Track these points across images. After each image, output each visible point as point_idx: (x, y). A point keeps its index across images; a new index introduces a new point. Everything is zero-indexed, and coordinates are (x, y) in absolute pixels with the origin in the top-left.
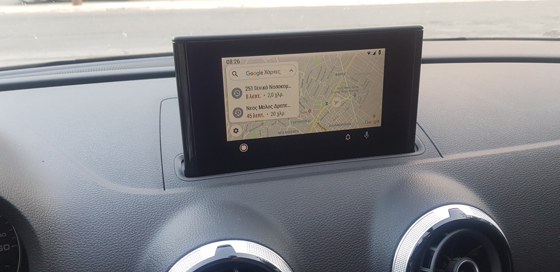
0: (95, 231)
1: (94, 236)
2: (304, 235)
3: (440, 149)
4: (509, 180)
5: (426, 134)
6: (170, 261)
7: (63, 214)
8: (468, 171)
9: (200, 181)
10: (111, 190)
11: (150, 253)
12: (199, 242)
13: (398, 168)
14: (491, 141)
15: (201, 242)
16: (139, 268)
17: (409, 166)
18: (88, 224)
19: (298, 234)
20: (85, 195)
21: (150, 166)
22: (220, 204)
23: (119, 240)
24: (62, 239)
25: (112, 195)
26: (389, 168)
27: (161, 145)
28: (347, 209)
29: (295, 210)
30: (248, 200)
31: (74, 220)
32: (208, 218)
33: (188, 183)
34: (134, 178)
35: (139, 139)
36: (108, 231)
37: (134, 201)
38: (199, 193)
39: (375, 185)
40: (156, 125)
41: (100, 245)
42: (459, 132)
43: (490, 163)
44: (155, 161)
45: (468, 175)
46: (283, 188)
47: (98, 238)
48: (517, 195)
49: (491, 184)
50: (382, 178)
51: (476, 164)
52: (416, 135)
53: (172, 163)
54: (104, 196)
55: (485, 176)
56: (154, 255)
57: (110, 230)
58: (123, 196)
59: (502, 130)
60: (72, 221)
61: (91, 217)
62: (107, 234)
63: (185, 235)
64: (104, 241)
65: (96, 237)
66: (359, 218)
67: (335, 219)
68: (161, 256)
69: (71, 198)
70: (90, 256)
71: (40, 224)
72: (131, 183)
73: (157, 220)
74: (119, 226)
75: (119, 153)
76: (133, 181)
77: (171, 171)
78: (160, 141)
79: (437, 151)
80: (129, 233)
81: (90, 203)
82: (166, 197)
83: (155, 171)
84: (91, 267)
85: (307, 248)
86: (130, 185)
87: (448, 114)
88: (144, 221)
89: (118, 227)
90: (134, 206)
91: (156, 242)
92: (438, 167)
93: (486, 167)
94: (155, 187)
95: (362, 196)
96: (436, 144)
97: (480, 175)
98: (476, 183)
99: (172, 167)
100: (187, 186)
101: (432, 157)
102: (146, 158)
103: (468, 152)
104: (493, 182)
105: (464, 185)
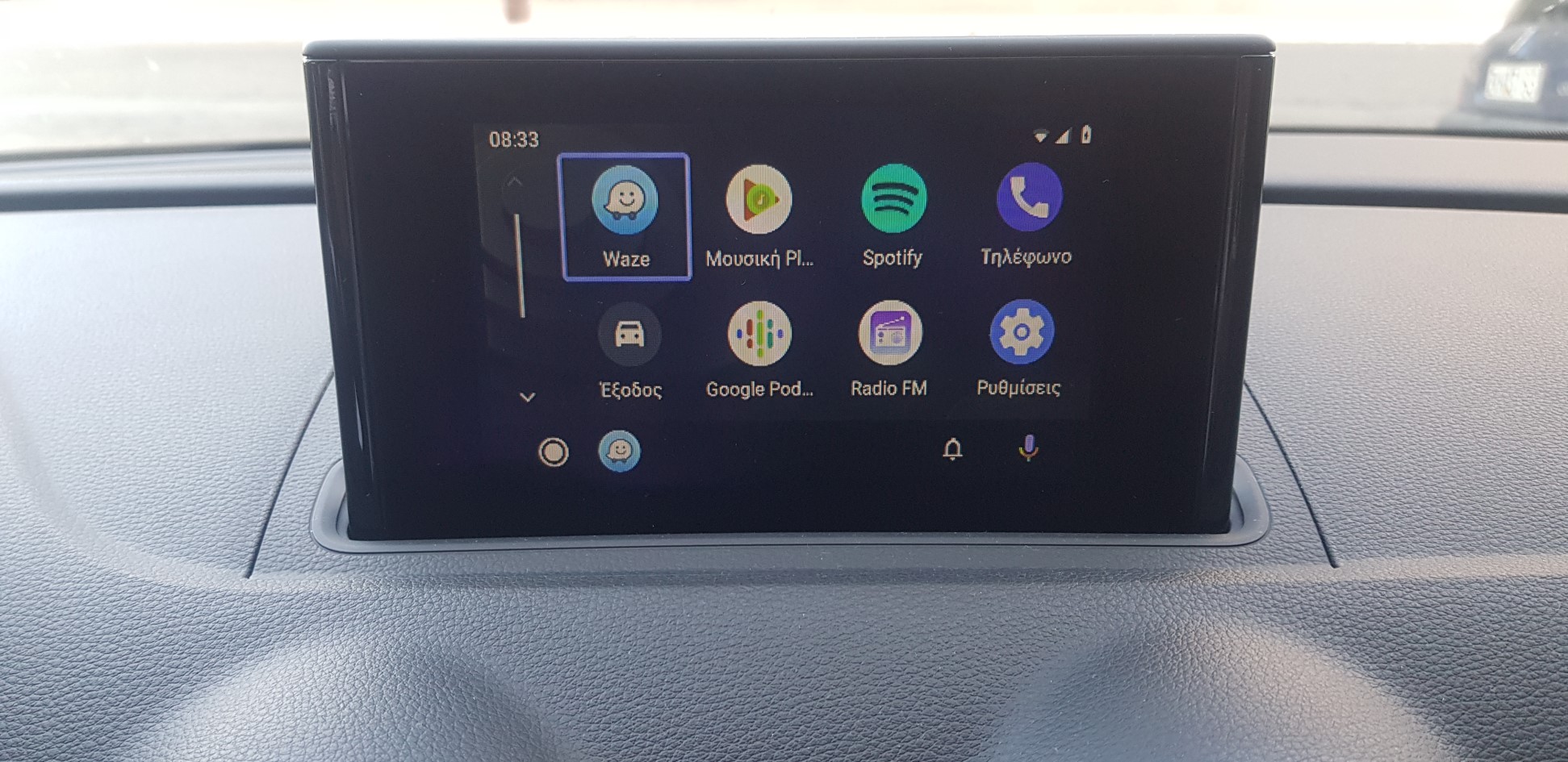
3: (1329, 531)
5: (1291, 467)
8: (1429, 638)
9: (379, 557)
10: (73, 555)
13: (1126, 590)
17: (1177, 586)
21: (240, 483)
23: (28, 736)
25: (68, 572)
26: (1092, 588)
27: (315, 415)
29: (668, 713)
32: (316, 703)
33: (335, 561)
34: (174, 519)
37: (122, 602)
39: (1013, 652)
42: (1430, 470)
43: (1532, 611)
44: (265, 468)
45: (1424, 653)
46: (647, 619)
49: (1521, 701)
50: (1050, 624)
51: (1469, 612)
54: (43, 572)
55: (1503, 666)
57: (13, 696)
58: (100, 579)
72: (156, 537)
73: (171, 681)
74: (42, 684)
76: (164, 529)
77: (301, 508)
79: (1318, 538)
80: (66, 717)
83: (244, 505)
86: (149, 542)
87: (1402, 396)
88: (125, 681)
92: (1298, 607)
93: (1511, 628)
94: (221, 561)
95: (948, 690)
96: (1319, 511)
97: (1480, 657)
98: (1454, 690)
99: (309, 493)
100: (326, 570)
101: (1290, 559)
102: (242, 454)
103: (1451, 556)
104: (1536, 696)
105: (1398, 693)
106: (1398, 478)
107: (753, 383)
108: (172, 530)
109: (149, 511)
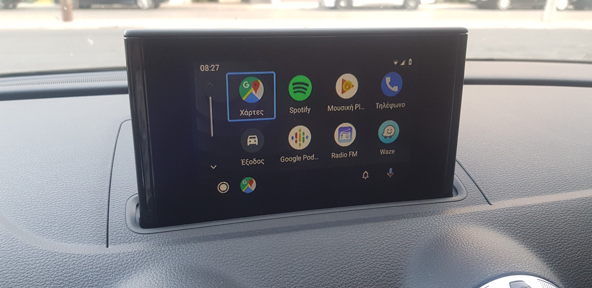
3: (486, 193)
4: (580, 237)
5: (467, 173)
8: (527, 225)
9: (160, 234)
10: (30, 246)
13: (433, 218)
14: (550, 183)
17: (448, 216)
21: (91, 210)
22: (184, 270)
25: (31, 254)
26: (422, 219)
27: (112, 181)
28: (366, 278)
29: (292, 280)
33: (142, 237)
34: (67, 227)
35: (82, 172)
37: (60, 263)
38: (155, 253)
39: (404, 243)
40: (109, 153)
42: (509, 170)
43: (553, 213)
44: (100, 204)
45: (526, 230)
46: (276, 246)
49: (556, 242)
50: (413, 233)
51: (536, 215)
53: (122, 207)
54: (19, 254)
55: (549, 231)
58: (46, 255)
72: (62, 235)
75: (51, 192)
76: (64, 232)
77: (120, 218)
78: (110, 175)
79: (482, 195)
82: (107, 257)
83: (96, 219)
86: (59, 238)
87: (492, 147)
90: (59, 271)
92: (487, 219)
93: (549, 219)
94: (94, 242)
95: (386, 259)
96: (480, 187)
97: (542, 229)
98: (537, 241)
99: (122, 212)
100: (140, 241)
101: (476, 203)
102: (88, 199)
103: (523, 198)
104: (560, 240)
105: (522, 244)
106: (500, 174)
107: (297, 156)
108: (68, 232)
109: (55, 225)
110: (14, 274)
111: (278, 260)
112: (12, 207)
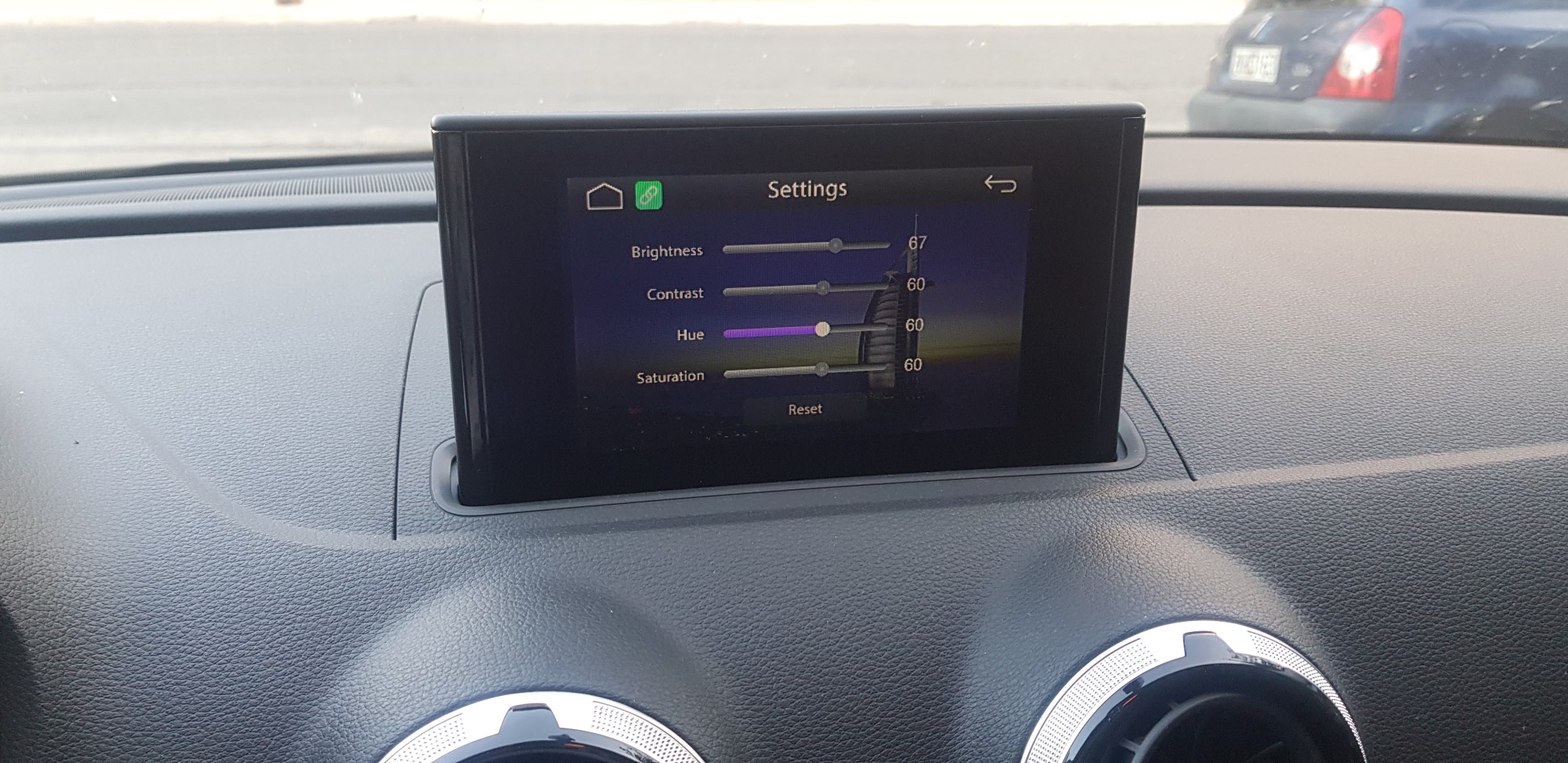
0: (190, 643)
1: (185, 658)
2: (768, 686)
3: (1188, 456)
4: (1382, 555)
5: (1155, 411)
6: (380, 739)
7: (108, 592)
8: (1264, 524)
9: (496, 517)
10: (247, 532)
11: (333, 713)
12: (462, 693)
13: (1057, 504)
14: (1343, 437)
15: (468, 693)
16: (300, 755)
17: (1091, 500)
18: (173, 624)
19: (753, 681)
20: (176, 543)
21: (363, 468)
22: (541, 585)
23: (253, 673)
24: (97, 662)
25: (248, 546)
26: (1033, 504)
27: (404, 410)
28: (900, 615)
29: (750, 613)
30: (621, 577)
31: (137, 611)
32: (499, 623)
33: (462, 522)
34: (317, 500)
35: (344, 390)
36: (226, 646)
37: (303, 565)
38: (486, 552)
39: (987, 552)
40: (398, 353)
41: (201, 684)
42: (1252, 408)
43: (1329, 502)
44: (379, 455)
45: (1261, 534)
46: (722, 548)
47: (197, 665)
48: (1402, 599)
49: (1326, 563)
50: (1010, 531)
51: (1288, 505)
52: (1121, 411)
53: (423, 463)
54: (226, 547)
55: (1312, 540)
56: (341, 720)
57: (232, 644)
58: (278, 549)
59: (1378, 408)
60: (130, 612)
61: (182, 605)
62: (221, 653)
63: (429, 669)
64: (210, 673)
65: (191, 660)
66: (932, 643)
67: (863, 643)
68: (358, 725)
69: (135, 549)
70: (171, 713)
71: (39, 617)
72: (306, 514)
73: (363, 621)
74: (255, 633)
75: (284, 430)
76: (311, 508)
77: (420, 485)
78: (400, 399)
79: (1180, 461)
80: (282, 656)
81: (187, 564)
82: (394, 558)
83: (374, 485)
84: (170, 744)
85: (772, 723)
86: (302, 519)
88: (324, 624)
89: (254, 636)
90: (303, 580)
91: (353, 682)
92: (1175, 508)
93: (1316, 515)
94: (368, 529)
95: (946, 582)
96: (1178, 441)
97: (1298, 536)
98: (1282, 559)
99: (423, 473)
100: (457, 530)
101: (1163, 477)
102: (357, 445)
103: (1271, 468)
104: (1335, 559)
105: (1247, 563)
106: (1230, 416)
108: (318, 508)
109: (292, 494)
110: (220, 583)
111: (725, 575)
112: (208, 457)
